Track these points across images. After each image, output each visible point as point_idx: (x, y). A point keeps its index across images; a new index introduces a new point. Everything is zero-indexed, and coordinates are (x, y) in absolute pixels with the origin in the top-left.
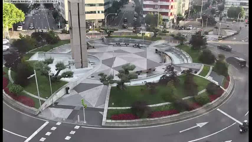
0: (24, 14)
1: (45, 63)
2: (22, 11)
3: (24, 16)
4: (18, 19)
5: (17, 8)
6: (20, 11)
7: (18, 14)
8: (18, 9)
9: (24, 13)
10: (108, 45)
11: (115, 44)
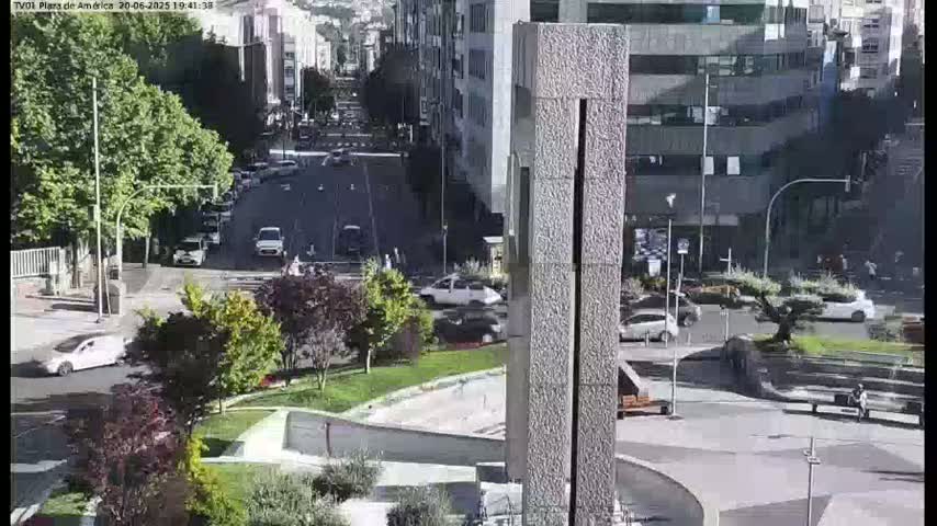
0: (230, 157)
1: (320, 486)
2: (221, 141)
3: (230, 171)
4: (191, 187)
5: (193, 115)
6: (209, 139)
7: (195, 158)
8: (196, 123)
9: (230, 150)
10: (766, 404)
11: (820, 409)
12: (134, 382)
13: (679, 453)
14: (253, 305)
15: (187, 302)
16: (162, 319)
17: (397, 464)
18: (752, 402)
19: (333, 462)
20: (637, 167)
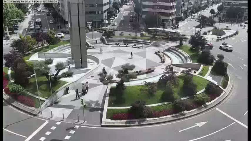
1: (45, 63)
2: (22, 12)
4: (18, 20)
10: (107, 45)
11: (114, 45)
12: (13, 50)
13: (95, 53)
14: (31, 37)
15: (20, 37)
16: (17, 40)
17: (56, 59)
18: (105, 45)
19: (46, 59)
20: (87, 13)
